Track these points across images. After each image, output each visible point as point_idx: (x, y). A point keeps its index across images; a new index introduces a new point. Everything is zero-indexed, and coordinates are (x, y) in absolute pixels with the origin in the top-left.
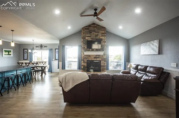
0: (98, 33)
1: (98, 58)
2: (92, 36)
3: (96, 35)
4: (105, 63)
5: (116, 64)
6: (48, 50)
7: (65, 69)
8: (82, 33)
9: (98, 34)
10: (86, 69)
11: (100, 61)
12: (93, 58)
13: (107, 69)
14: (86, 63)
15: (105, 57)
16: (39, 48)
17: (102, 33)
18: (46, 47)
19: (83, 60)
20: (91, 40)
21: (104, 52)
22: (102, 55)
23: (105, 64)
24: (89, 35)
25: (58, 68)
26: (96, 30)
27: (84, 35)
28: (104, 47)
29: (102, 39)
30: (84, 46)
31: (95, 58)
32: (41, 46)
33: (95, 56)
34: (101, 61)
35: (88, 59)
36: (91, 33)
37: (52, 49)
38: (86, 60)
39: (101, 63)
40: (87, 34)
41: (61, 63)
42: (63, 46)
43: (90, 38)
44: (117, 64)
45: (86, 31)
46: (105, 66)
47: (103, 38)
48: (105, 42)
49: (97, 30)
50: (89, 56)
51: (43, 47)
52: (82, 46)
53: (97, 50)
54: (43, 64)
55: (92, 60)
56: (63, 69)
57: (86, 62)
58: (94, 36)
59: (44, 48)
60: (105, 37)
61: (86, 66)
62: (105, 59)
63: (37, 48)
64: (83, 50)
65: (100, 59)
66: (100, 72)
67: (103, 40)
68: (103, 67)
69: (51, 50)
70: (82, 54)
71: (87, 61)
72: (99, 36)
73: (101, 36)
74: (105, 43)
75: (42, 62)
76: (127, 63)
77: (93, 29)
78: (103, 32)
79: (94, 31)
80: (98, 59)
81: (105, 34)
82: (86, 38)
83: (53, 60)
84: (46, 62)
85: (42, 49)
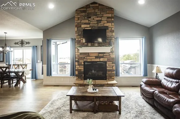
0: (101, 17)
1: (102, 57)
2: (91, 23)
3: (97, 21)
4: (113, 66)
5: (129, 66)
6: (31, 48)
7: (51, 74)
8: (76, 19)
9: (100, 19)
10: (83, 75)
11: (106, 62)
12: (94, 58)
13: (117, 74)
14: (83, 66)
15: (113, 56)
16: (18, 46)
17: (108, 18)
18: (29, 43)
19: (78, 61)
20: (90, 28)
21: (111, 47)
22: (109, 53)
23: (114, 68)
24: (87, 21)
25: (42, 74)
26: (97, 13)
27: (79, 21)
28: (111, 40)
29: (107, 28)
30: (80, 39)
31: (96, 57)
32: (22, 43)
33: (96, 55)
34: (108, 63)
35: (85, 60)
36: (90, 18)
38: (82, 62)
39: (107, 65)
40: (84, 19)
41: (45, 67)
42: (48, 40)
43: (89, 26)
44: (131, 67)
45: (81, 14)
46: (114, 71)
47: (109, 25)
48: (112, 31)
49: (99, 13)
50: (88, 54)
51: (24, 43)
52: (76, 39)
53: (100, 45)
54: (23, 68)
55: (93, 60)
56: (48, 75)
57: (83, 64)
58: (94, 22)
59: (26, 45)
60: (113, 24)
61: (83, 70)
62: (113, 59)
63: (17, 45)
64: (78, 46)
65: (106, 60)
66: (106, 80)
67: (109, 29)
68: (111, 72)
69: (35, 48)
70: (76, 51)
71: (84, 62)
72: (102, 22)
73: (106, 22)
74: (114, 34)
75: (21, 65)
76: (148, 65)
77: (93, 11)
78: (110, 15)
79: (96, 15)
80: (102, 60)
81: (113, 19)
82: (83, 26)
83: (39, 61)
84: (26, 65)
85: (22, 47)
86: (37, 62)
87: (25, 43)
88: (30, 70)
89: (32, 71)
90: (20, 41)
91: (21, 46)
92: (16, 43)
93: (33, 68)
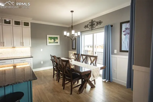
18: (100, 23)
32: (92, 24)
37: (112, 26)
54: (92, 62)
59: (97, 27)
63: (87, 29)
83: (115, 51)
84: (96, 57)
85: (93, 29)
86: (113, 53)
87: (95, 23)
88: (101, 68)
89: (104, 69)
90: (90, 22)
91: (90, 29)
92: (86, 27)
93: (105, 65)
